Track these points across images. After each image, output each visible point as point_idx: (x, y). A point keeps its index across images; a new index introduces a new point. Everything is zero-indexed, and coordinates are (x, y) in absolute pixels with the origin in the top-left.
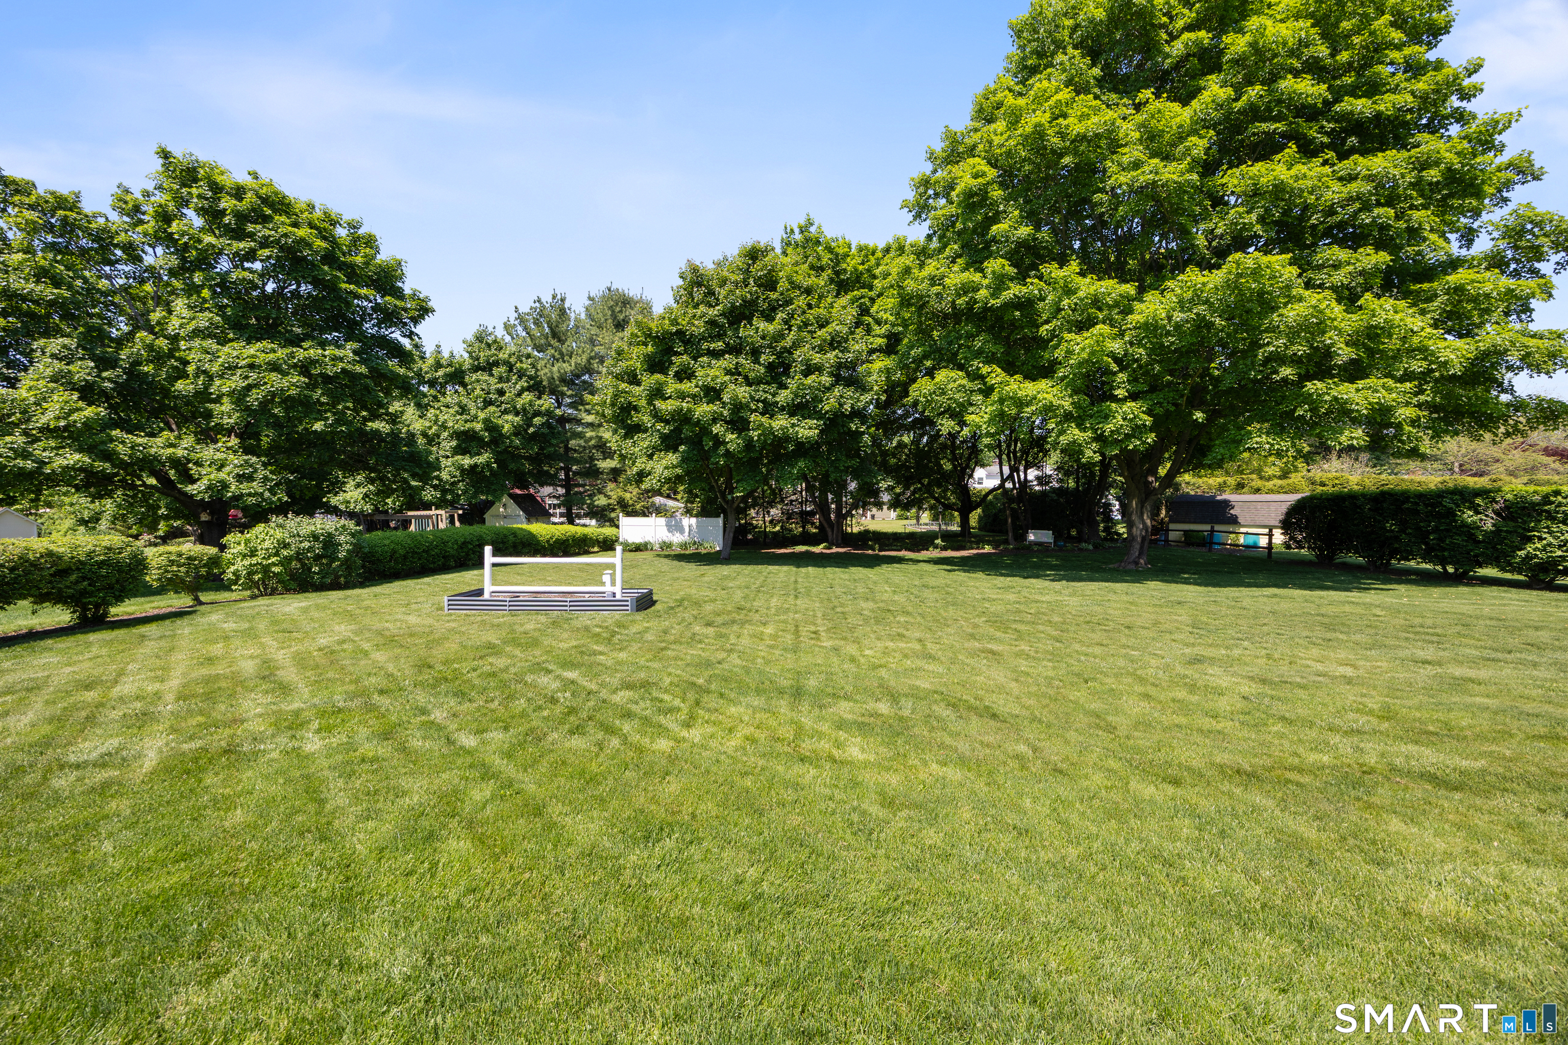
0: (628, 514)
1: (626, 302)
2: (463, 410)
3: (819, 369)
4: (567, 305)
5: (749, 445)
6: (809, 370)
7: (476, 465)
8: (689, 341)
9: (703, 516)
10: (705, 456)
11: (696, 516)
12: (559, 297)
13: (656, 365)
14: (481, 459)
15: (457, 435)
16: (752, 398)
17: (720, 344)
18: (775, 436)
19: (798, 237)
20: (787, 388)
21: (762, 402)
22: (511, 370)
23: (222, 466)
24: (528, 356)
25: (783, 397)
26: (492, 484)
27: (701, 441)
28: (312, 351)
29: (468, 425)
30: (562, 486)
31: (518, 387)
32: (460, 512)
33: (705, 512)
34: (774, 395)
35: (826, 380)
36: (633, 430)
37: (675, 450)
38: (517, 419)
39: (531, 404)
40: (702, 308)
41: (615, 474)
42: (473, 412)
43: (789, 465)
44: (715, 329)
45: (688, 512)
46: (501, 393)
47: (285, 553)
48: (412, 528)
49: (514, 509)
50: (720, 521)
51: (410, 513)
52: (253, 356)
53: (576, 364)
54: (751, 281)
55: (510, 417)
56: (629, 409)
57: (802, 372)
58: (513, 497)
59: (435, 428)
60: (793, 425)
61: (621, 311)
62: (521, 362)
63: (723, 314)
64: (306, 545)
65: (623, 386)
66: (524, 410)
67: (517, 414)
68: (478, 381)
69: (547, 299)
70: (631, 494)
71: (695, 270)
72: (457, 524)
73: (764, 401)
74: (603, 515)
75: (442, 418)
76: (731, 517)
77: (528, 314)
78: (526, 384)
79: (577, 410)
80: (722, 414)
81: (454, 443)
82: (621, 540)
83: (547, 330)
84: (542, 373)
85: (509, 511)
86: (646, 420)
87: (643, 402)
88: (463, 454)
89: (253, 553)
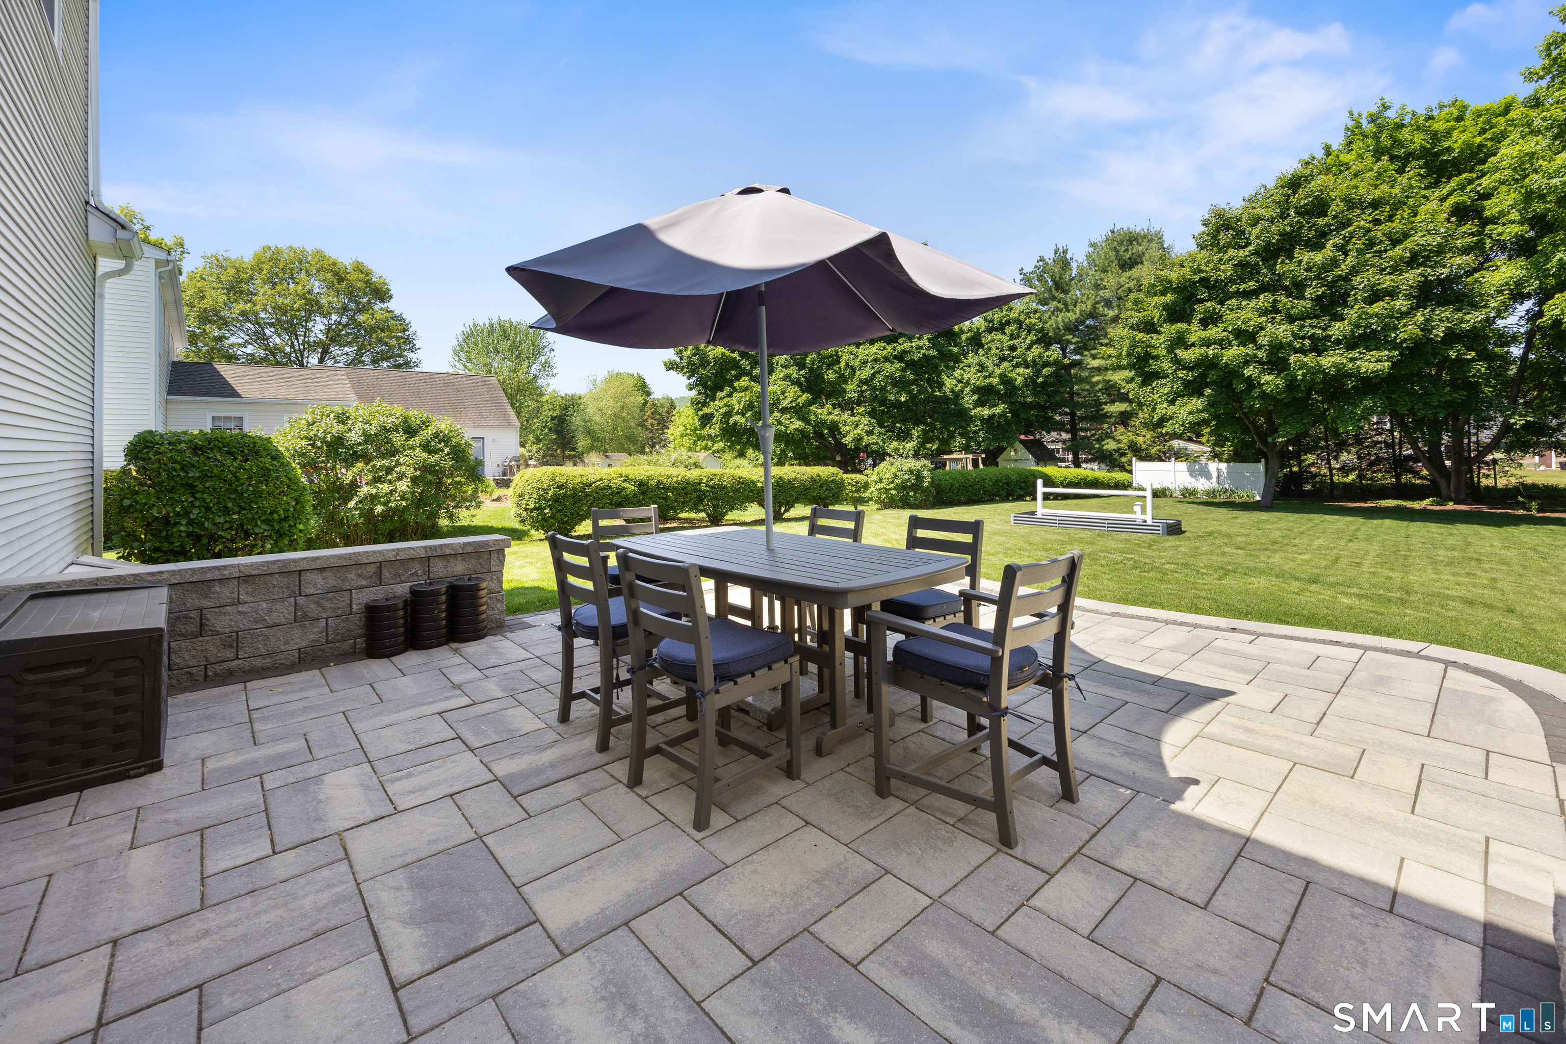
0: (1141, 459)
1: (1132, 239)
2: (982, 367)
3: (1392, 293)
4: (1068, 256)
5: (1292, 385)
6: (1375, 296)
7: (994, 415)
8: (1214, 286)
9: (1235, 461)
10: (1238, 398)
11: (1228, 461)
12: (1061, 250)
13: (1176, 314)
14: (998, 410)
15: (976, 390)
16: (1294, 335)
17: (1251, 283)
18: (1326, 374)
19: (1368, 127)
20: (1343, 319)
21: (1310, 338)
22: (1021, 327)
23: (857, 425)
24: (1036, 312)
25: (1337, 329)
26: (1007, 431)
27: (1230, 385)
28: (905, 345)
29: (987, 381)
30: (1067, 431)
31: (1028, 341)
32: (983, 456)
33: (1238, 457)
34: (1325, 329)
35: (1401, 303)
36: (1149, 378)
37: (1200, 394)
38: (1028, 371)
39: (1040, 356)
40: (1231, 252)
41: (1125, 419)
42: (991, 369)
43: (1350, 404)
44: (1245, 269)
45: (1217, 456)
46: (1013, 348)
47: (897, 481)
48: (948, 468)
49: (1023, 453)
50: (1261, 467)
51: (946, 457)
52: (876, 353)
53: (1081, 311)
54: (1292, 212)
55: (1021, 370)
56: (1146, 358)
57: (1365, 300)
58: (1022, 442)
59: (960, 385)
60: (1352, 360)
61: (1127, 250)
62: (1030, 318)
63: (1256, 253)
64: (907, 477)
65: (1141, 336)
66: (1034, 361)
67: (1027, 367)
68: (993, 341)
69: (1049, 256)
70: (1144, 438)
71: (1219, 215)
72: (981, 466)
73: (1311, 337)
74: (1111, 460)
75: (966, 377)
76: (1274, 462)
77: (1032, 273)
78: (1034, 338)
79: (1082, 355)
80: (1255, 356)
81: (975, 397)
82: (1134, 485)
83: (1051, 284)
84: (1047, 326)
85: (1019, 454)
86: (1166, 365)
87: (1164, 352)
88: (983, 406)
89: (881, 481)
